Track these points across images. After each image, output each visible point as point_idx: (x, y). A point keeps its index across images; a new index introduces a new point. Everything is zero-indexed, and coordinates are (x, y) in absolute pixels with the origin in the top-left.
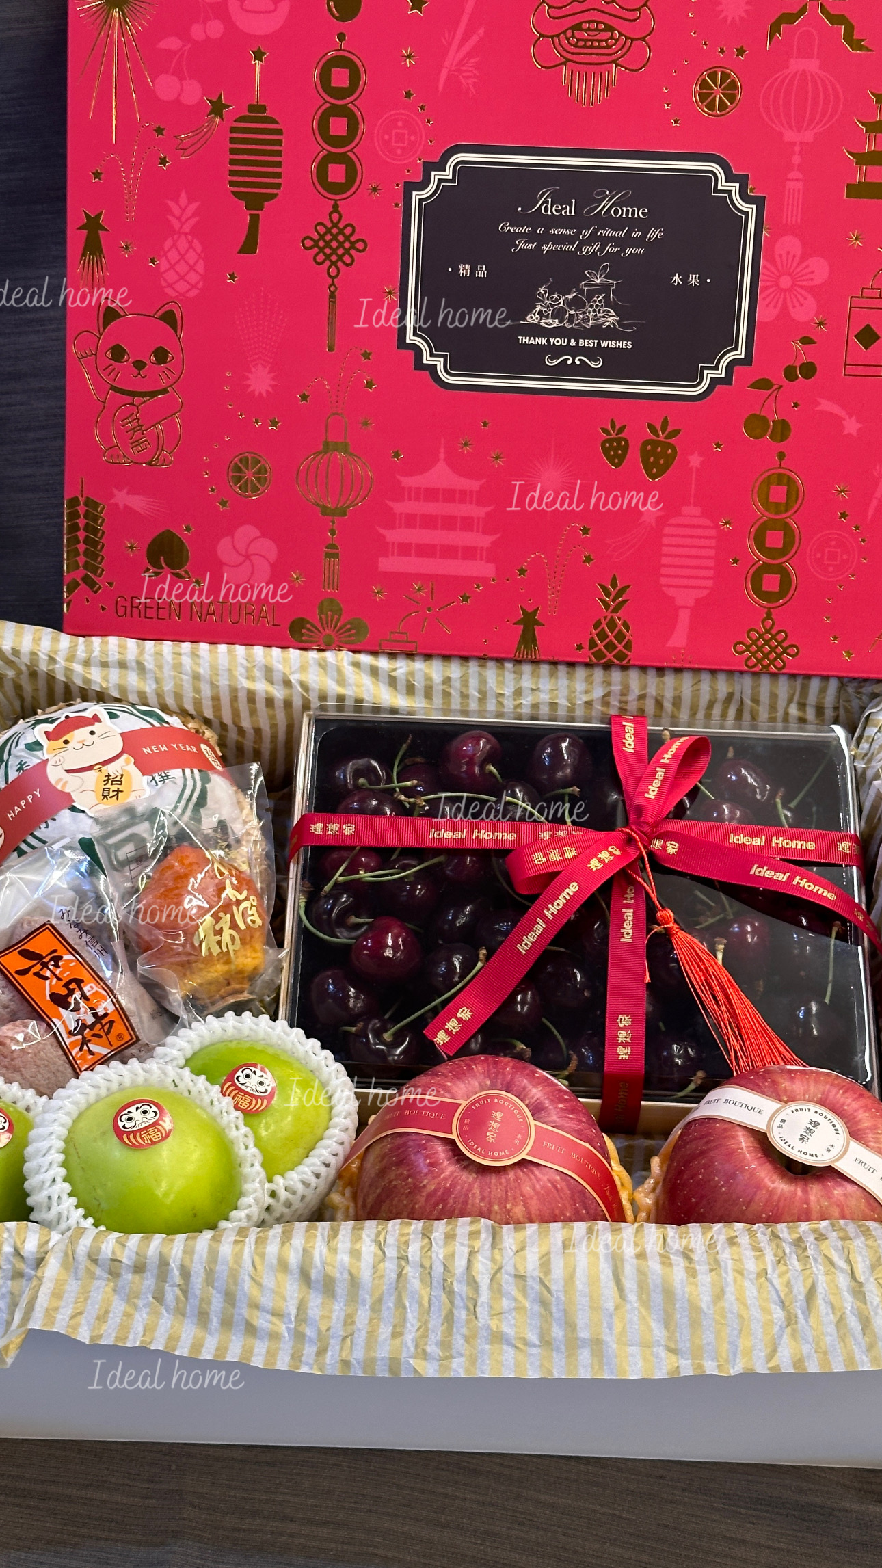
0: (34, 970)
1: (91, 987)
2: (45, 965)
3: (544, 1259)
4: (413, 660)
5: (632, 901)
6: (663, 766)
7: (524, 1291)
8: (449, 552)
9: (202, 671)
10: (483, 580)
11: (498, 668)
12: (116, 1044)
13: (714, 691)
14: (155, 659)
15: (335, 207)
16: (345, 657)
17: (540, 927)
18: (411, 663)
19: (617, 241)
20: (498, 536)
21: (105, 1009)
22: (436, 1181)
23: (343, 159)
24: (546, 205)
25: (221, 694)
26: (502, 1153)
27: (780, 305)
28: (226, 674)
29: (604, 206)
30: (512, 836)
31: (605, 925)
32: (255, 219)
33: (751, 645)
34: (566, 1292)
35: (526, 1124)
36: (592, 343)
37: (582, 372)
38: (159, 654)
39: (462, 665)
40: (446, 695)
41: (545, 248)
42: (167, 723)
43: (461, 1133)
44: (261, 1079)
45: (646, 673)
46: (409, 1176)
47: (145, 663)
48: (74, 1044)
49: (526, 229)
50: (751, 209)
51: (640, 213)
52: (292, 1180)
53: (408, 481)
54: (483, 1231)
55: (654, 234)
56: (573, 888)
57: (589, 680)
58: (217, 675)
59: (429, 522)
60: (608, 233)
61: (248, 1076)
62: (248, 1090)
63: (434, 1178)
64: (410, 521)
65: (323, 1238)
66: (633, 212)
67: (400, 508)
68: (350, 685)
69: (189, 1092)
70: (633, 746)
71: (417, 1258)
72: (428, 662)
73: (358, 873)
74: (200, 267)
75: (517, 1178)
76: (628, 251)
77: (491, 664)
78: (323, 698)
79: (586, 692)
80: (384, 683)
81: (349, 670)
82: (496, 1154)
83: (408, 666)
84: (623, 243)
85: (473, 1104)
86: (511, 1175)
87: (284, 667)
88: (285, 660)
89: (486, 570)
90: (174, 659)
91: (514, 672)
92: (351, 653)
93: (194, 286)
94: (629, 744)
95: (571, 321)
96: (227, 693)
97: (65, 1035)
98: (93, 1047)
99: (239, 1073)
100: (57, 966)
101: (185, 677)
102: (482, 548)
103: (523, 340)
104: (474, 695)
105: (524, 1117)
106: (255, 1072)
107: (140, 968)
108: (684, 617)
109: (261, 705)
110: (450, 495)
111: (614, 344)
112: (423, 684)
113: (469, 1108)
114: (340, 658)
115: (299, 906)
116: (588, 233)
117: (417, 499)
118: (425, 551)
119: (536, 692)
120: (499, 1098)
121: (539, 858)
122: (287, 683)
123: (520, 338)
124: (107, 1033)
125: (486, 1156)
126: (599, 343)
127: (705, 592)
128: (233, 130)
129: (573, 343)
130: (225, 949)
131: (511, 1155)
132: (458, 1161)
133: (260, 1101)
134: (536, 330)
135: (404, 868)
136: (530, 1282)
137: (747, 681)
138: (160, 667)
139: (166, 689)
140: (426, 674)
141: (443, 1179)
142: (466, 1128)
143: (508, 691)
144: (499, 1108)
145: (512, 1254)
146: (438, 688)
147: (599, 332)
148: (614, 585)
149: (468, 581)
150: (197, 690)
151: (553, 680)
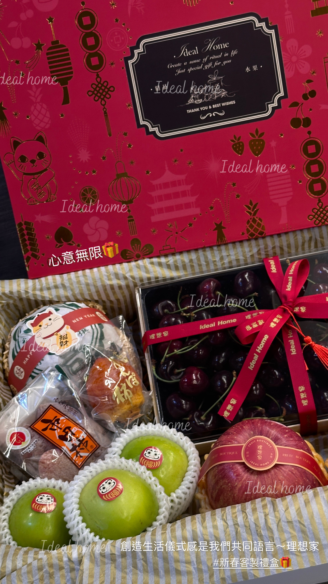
0: (49, 427)
1: (75, 429)
2: (53, 424)
3: (298, 511)
4: (175, 256)
5: (292, 336)
6: (291, 275)
7: (293, 528)
8: (179, 207)
9: (89, 282)
10: (197, 215)
11: (211, 250)
12: (91, 450)
13: (303, 238)
14: (69, 281)
15: (98, 76)
16: (147, 261)
17: (256, 357)
18: (174, 257)
19: (219, 60)
20: (198, 195)
21: (83, 437)
22: (241, 482)
23: (96, 54)
24: (185, 52)
25: (100, 289)
26: (266, 464)
27: (294, 69)
28: (100, 280)
29: (210, 47)
30: (235, 320)
31: (283, 349)
32: (65, 89)
33: (315, 215)
34: (311, 524)
35: (273, 448)
36: (218, 105)
37: (217, 119)
38: (70, 279)
39: (196, 253)
40: (192, 266)
41: (189, 70)
42: (80, 307)
43: (247, 459)
44: (155, 453)
45: (273, 237)
46: (229, 483)
47: (65, 284)
48: (73, 455)
49: (179, 65)
50: (273, 32)
51: (225, 46)
52: (178, 493)
53: (155, 182)
54: (268, 504)
55: (234, 53)
56: (266, 337)
57: (250, 246)
58: (96, 282)
59: (168, 197)
60: (214, 57)
61: (149, 453)
62: (151, 459)
63: (239, 481)
64: (160, 198)
65: (199, 523)
66: (223, 46)
67: (154, 194)
68: (151, 272)
69: (127, 467)
70: (275, 270)
71: (243, 523)
72: (181, 255)
73: (174, 352)
74: (48, 115)
75: (275, 473)
76: (225, 63)
77: (208, 249)
78: (141, 280)
79: (250, 251)
80: (165, 268)
81: (149, 266)
82: (264, 464)
83: (173, 259)
84: (222, 60)
85: (248, 444)
86: (272, 472)
87: (123, 272)
88: (122, 269)
89: (197, 211)
90: (76, 279)
91: (218, 250)
92: (148, 259)
93: (47, 123)
94: (274, 269)
95: (207, 97)
96: (102, 288)
97: (68, 452)
98: (82, 454)
99: (145, 452)
100: (58, 423)
101: (83, 286)
102: (192, 203)
103: (189, 111)
104: (204, 264)
105: (271, 445)
106: (152, 450)
107: (94, 415)
108: (284, 211)
109: (117, 290)
110: (174, 184)
111: (228, 103)
112: (181, 264)
113: (247, 447)
114: (145, 262)
115: (153, 371)
116: (206, 59)
117: (161, 188)
118: (170, 209)
119: (229, 257)
120: (259, 439)
121: (248, 328)
122: (125, 278)
123: (188, 111)
124: (86, 446)
125: (259, 466)
126: (221, 105)
127: (291, 198)
128: (48, 54)
129: (210, 107)
130: (126, 399)
131: (270, 463)
132: (248, 471)
133: (157, 462)
134: (193, 106)
135: (193, 344)
136: (295, 524)
137: (316, 230)
138: (72, 284)
139: (76, 293)
140: (182, 260)
141: (243, 481)
142: (248, 456)
143: (217, 259)
144: (260, 443)
145: (283, 512)
146: (188, 265)
147: (220, 100)
148: (251, 204)
149: (190, 217)
150: (89, 290)
151: (235, 250)
